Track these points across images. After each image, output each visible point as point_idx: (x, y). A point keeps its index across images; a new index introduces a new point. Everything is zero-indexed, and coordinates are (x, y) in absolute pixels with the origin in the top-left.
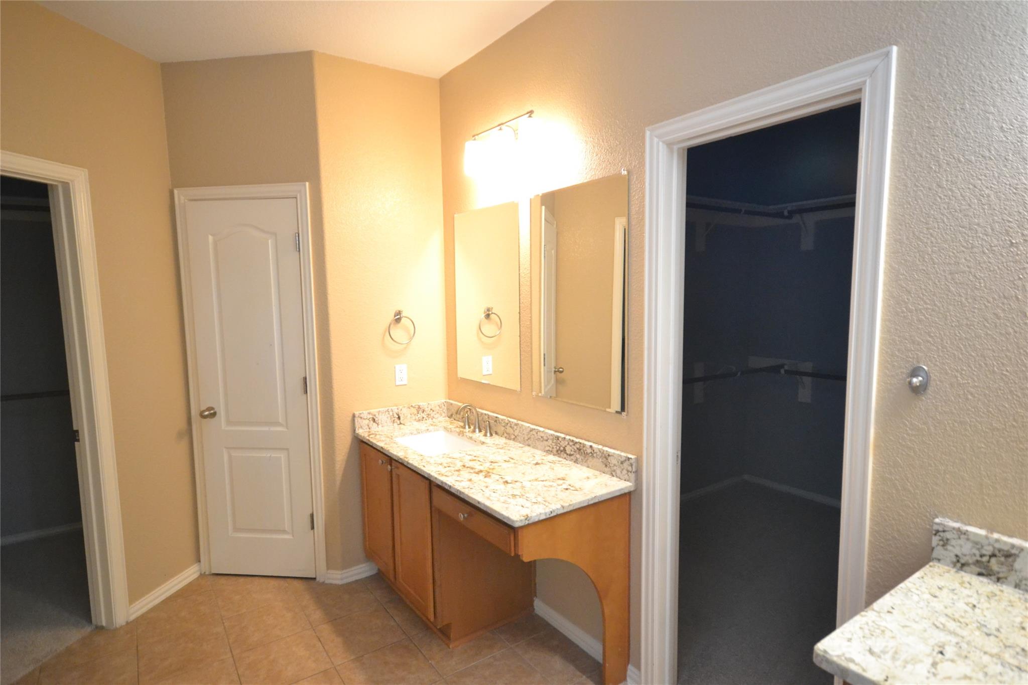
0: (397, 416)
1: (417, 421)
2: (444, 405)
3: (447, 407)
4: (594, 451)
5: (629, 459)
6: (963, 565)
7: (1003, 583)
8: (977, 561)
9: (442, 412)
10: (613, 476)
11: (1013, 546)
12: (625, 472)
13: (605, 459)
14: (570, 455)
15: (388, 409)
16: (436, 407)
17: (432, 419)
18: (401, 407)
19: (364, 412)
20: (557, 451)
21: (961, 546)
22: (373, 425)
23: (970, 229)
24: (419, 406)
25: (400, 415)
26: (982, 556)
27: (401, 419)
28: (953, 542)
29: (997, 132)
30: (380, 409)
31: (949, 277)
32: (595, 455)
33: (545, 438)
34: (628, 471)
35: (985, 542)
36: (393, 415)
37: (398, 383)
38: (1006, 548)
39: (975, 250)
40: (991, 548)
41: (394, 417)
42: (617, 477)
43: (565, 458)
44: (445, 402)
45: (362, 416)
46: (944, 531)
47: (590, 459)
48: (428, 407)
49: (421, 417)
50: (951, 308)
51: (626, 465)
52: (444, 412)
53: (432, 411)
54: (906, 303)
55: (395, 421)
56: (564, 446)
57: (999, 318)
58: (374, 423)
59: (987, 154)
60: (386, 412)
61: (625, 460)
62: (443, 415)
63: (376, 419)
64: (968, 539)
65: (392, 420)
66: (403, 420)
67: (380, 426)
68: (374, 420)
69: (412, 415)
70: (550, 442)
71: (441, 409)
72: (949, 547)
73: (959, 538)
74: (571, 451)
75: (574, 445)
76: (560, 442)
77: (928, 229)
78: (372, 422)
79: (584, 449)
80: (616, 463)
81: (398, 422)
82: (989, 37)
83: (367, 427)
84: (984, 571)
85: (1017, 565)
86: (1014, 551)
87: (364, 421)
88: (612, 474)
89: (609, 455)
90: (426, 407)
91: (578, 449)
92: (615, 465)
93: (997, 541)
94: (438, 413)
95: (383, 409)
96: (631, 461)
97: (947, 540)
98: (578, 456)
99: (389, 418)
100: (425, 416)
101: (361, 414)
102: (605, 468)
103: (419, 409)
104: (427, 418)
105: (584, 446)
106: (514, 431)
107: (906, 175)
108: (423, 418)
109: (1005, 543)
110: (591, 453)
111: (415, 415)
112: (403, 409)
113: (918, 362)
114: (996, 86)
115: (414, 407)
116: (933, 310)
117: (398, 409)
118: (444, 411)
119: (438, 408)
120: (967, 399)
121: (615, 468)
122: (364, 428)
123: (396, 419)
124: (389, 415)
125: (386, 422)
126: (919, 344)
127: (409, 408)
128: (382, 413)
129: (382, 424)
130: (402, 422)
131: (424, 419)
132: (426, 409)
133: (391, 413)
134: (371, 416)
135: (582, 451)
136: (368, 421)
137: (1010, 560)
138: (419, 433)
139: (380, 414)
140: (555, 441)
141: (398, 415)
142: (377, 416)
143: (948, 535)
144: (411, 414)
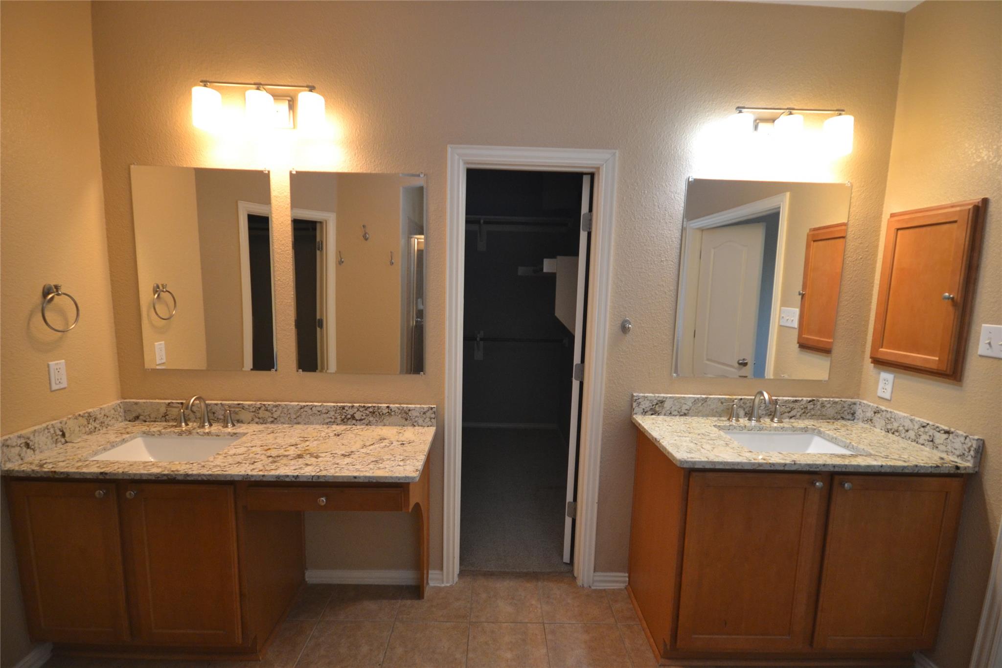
0: (61, 433)
1: (88, 434)
2: (120, 407)
3: (124, 409)
4: (391, 410)
5: (432, 408)
6: (646, 412)
7: (660, 415)
8: (651, 409)
9: (117, 416)
10: (415, 426)
11: (664, 397)
12: (428, 419)
13: (404, 414)
14: (361, 420)
15: (47, 426)
16: (110, 411)
17: (107, 428)
18: (65, 419)
19: (11, 436)
20: (342, 420)
21: (645, 404)
22: (26, 452)
23: (647, 252)
24: (89, 413)
25: (65, 431)
26: (653, 406)
27: (67, 435)
28: (642, 403)
29: (656, 208)
30: (36, 428)
31: (639, 274)
32: (393, 413)
33: (324, 411)
34: (431, 418)
35: (654, 399)
36: (55, 432)
37: (54, 387)
38: (661, 399)
39: (648, 262)
40: (656, 401)
41: (57, 435)
42: (419, 426)
43: (354, 424)
44: (121, 403)
45: (9, 442)
46: (639, 399)
47: (388, 418)
48: (100, 414)
49: (93, 428)
50: (639, 290)
51: (428, 414)
52: (121, 416)
53: (106, 417)
54: (621, 287)
55: (58, 440)
56: (352, 413)
57: (657, 295)
58: (29, 450)
59: (653, 217)
60: (44, 430)
61: (428, 410)
62: (120, 419)
63: (31, 444)
64: (648, 400)
65: (54, 440)
66: (69, 436)
67: (37, 452)
68: (28, 446)
69: (81, 427)
70: (332, 413)
71: (117, 413)
72: (640, 406)
73: (644, 400)
74: (362, 416)
75: (365, 410)
76: (347, 410)
77: (630, 249)
78: (25, 449)
79: (379, 411)
80: (418, 414)
81: (63, 440)
82: (655, 162)
83: (17, 457)
84: (653, 413)
85: (665, 406)
86: (664, 400)
87: (13, 450)
88: (413, 424)
89: (409, 410)
90: (98, 413)
91: (371, 412)
92: (416, 417)
93: (658, 397)
94: (113, 418)
95: (40, 427)
96: (434, 410)
97: (640, 402)
98: (371, 419)
99: (50, 438)
100: (98, 426)
101: (7, 440)
102: (406, 422)
103: (90, 417)
104: (100, 428)
105: (379, 408)
106: (272, 414)
107: (621, 220)
108: (95, 428)
109: (661, 397)
110: (388, 412)
111: (84, 427)
112: (68, 422)
113: (625, 317)
114: (657, 186)
115: (83, 417)
116: (632, 291)
117: (61, 423)
118: (121, 414)
119: (113, 411)
120: (645, 333)
121: (417, 419)
122: (14, 460)
123: (59, 437)
124: (49, 434)
125: (46, 445)
126: (626, 308)
127: (76, 418)
128: (39, 432)
129: (40, 448)
130: (68, 440)
131: (97, 429)
132: (99, 416)
133: (52, 431)
134: (23, 441)
135: (377, 413)
136: (19, 448)
137: (663, 404)
138: (114, 446)
139: (36, 434)
140: (338, 411)
141: (62, 431)
142: (32, 438)
143: (640, 400)
144: (79, 427)
